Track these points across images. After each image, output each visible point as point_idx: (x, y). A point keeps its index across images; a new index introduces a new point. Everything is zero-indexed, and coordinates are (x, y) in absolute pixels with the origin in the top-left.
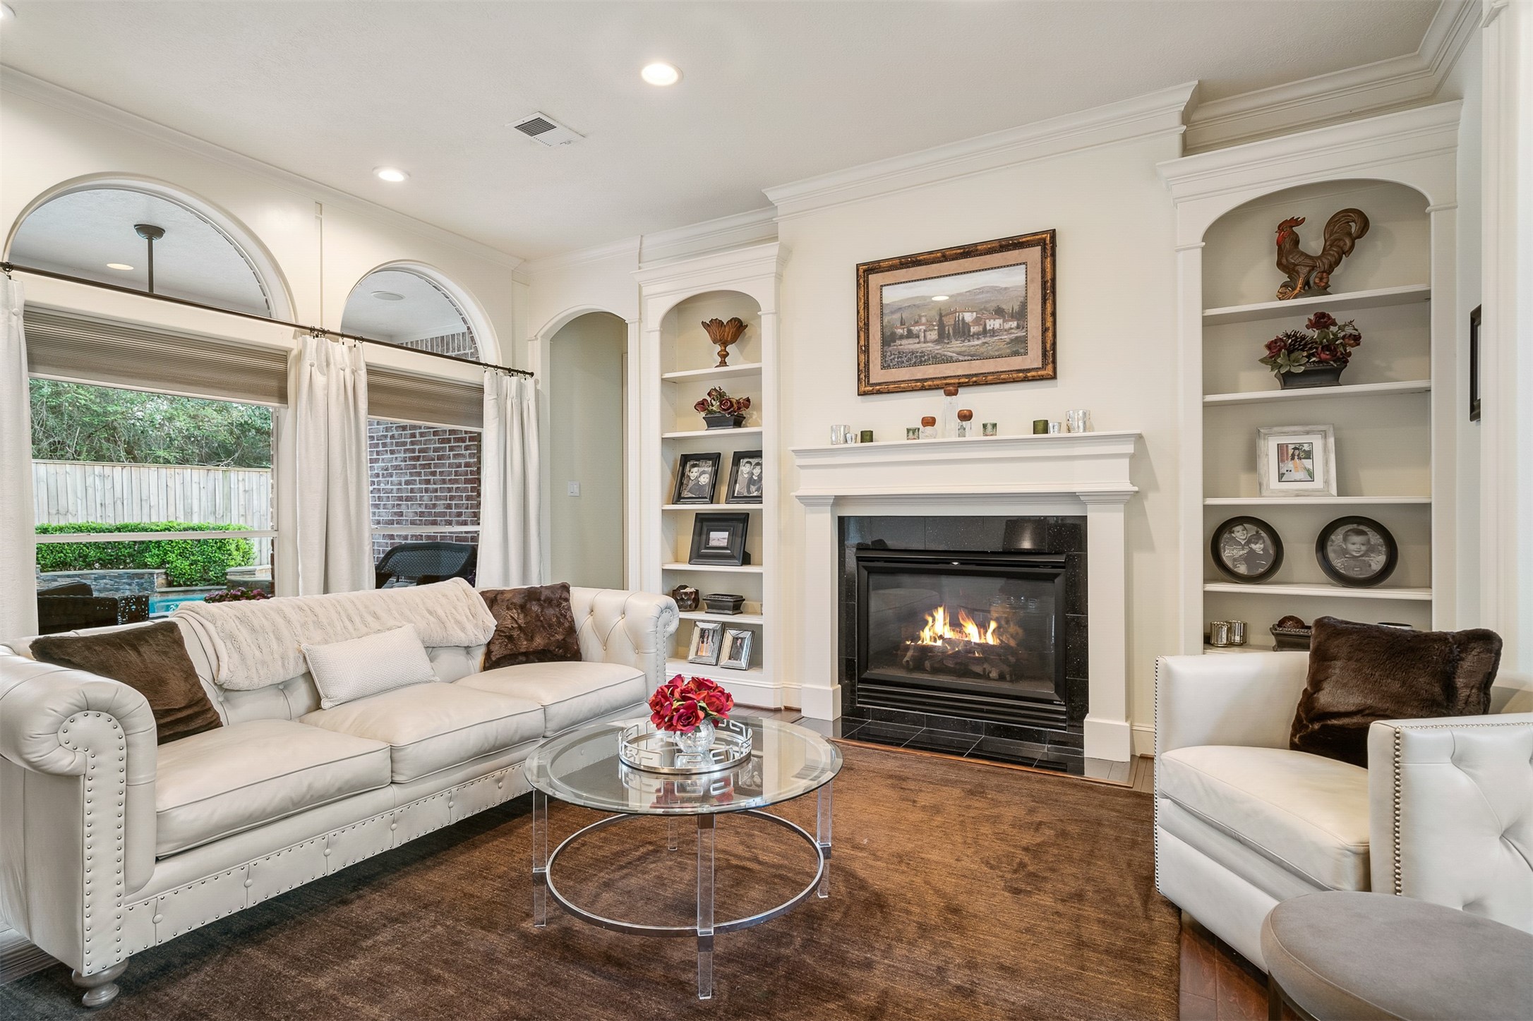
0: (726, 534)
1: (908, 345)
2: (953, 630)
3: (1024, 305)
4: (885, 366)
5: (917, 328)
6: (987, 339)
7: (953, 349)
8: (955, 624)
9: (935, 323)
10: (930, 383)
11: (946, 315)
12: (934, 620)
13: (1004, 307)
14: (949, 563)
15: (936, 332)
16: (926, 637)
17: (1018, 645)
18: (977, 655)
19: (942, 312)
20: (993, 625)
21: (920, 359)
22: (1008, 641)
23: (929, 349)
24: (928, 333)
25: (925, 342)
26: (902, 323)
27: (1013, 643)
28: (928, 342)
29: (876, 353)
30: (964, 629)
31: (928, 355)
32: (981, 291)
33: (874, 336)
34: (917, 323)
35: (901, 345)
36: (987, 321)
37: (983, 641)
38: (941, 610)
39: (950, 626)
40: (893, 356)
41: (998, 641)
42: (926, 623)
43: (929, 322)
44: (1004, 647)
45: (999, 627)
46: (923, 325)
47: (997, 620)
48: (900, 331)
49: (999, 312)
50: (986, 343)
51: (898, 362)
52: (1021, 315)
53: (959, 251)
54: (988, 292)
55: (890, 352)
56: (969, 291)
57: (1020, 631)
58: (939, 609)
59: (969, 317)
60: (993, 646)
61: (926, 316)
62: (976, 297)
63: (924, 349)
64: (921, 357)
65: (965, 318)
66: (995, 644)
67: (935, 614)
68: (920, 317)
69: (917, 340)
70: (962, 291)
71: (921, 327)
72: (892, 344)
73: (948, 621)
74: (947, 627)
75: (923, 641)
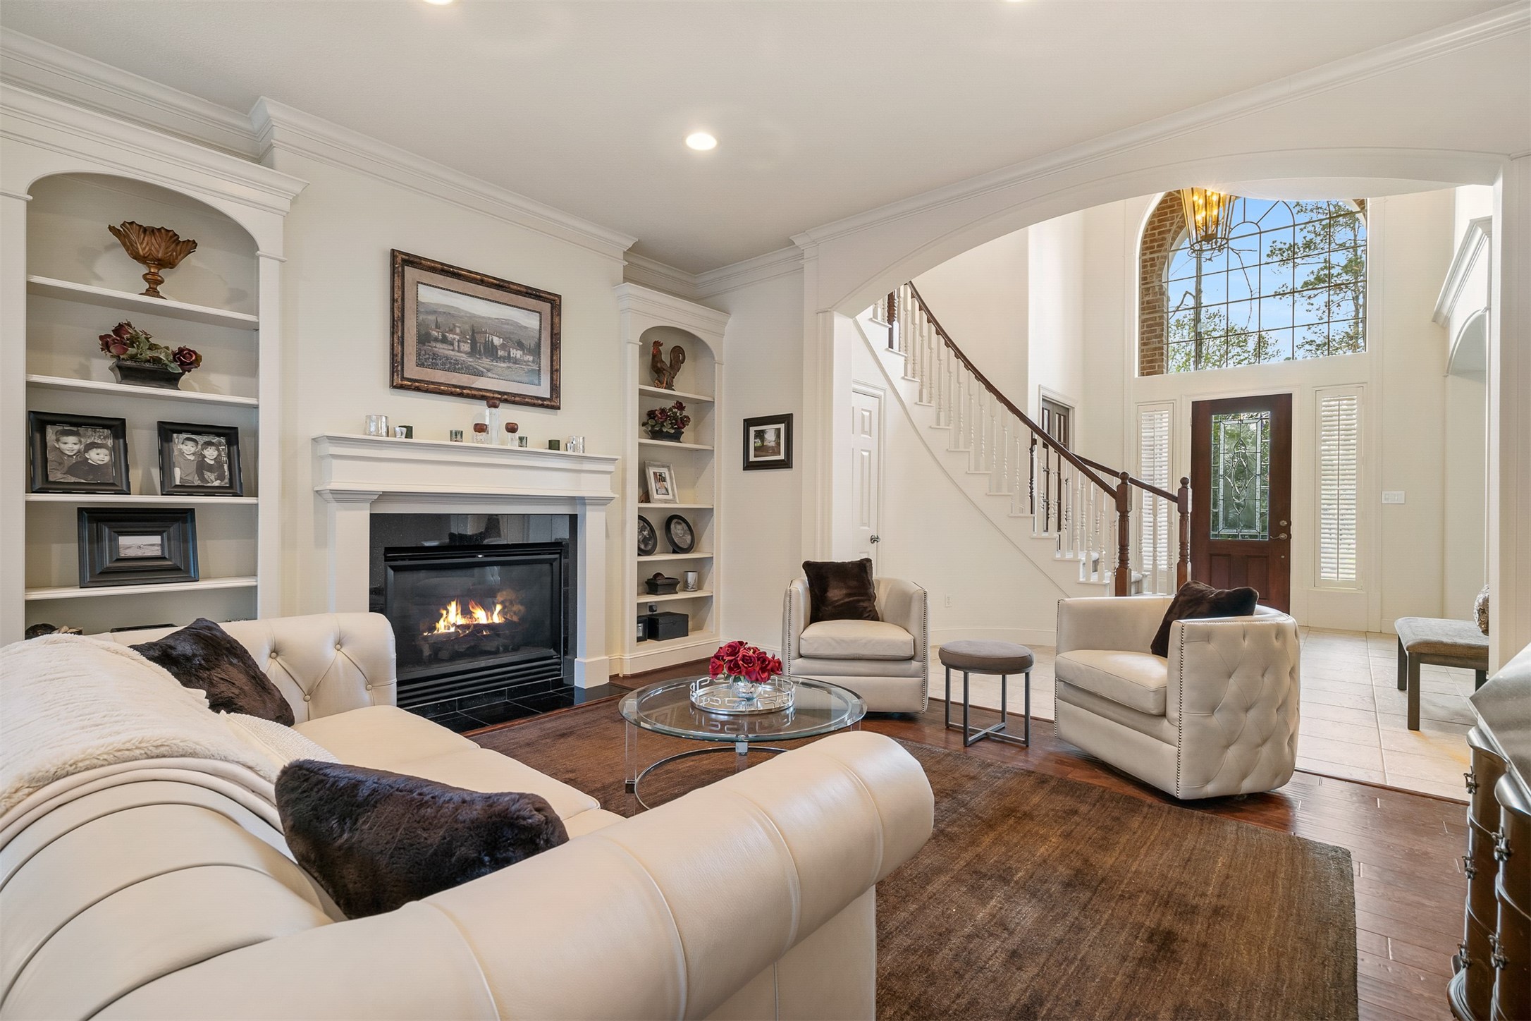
0: (157, 539)
1: (442, 349)
2: (464, 617)
3: (539, 345)
4: (420, 364)
5: (451, 336)
6: (511, 365)
7: (483, 365)
8: (466, 612)
9: (468, 337)
10: (468, 391)
11: (478, 333)
12: (448, 612)
13: (524, 342)
14: (474, 557)
15: (469, 345)
16: (442, 627)
17: (520, 619)
18: (485, 633)
19: (475, 329)
20: (499, 607)
21: (454, 367)
22: (512, 617)
23: (462, 359)
24: (462, 344)
25: (459, 351)
26: (437, 326)
27: (515, 619)
28: (461, 352)
29: (411, 348)
30: (474, 615)
31: (462, 364)
32: (507, 322)
33: (408, 330)
34: (452, 331)
35: (435, 347)
36: (511, 349)
37: (490, 621)
38: (454, 604)
39: (462, 614)
40: (427, 356)
41: (503, 619)
42: (442, 615)
43: (463, 334)
44: (508, 624)
45: (504, 607)
46: (457, 334)
47: (502, 603)
48: (435, 333)
49: (520, 345)
50: (510, 367)
51: (432, 363)
52: (536, 351)
53: (495, 281)
54: (512, 325)
55: (425, 351)
56: (497, 319)
57: (522, 608)
58: (452, 603)
59: (497, 341)
60: (499, 623)
61: (459, 327)
62: (503, 326)
63: (458, 358)
64: (455, 364)
65: (494, 341)
66: (500, 622)
67: (448, 608)
68: (455, 326)
69: (452, 348)
70: (491, 316)
71: (455, 336)
72: (427, 344)
73: (459, 611)
74: (460, 615)
75: (438, 631)
